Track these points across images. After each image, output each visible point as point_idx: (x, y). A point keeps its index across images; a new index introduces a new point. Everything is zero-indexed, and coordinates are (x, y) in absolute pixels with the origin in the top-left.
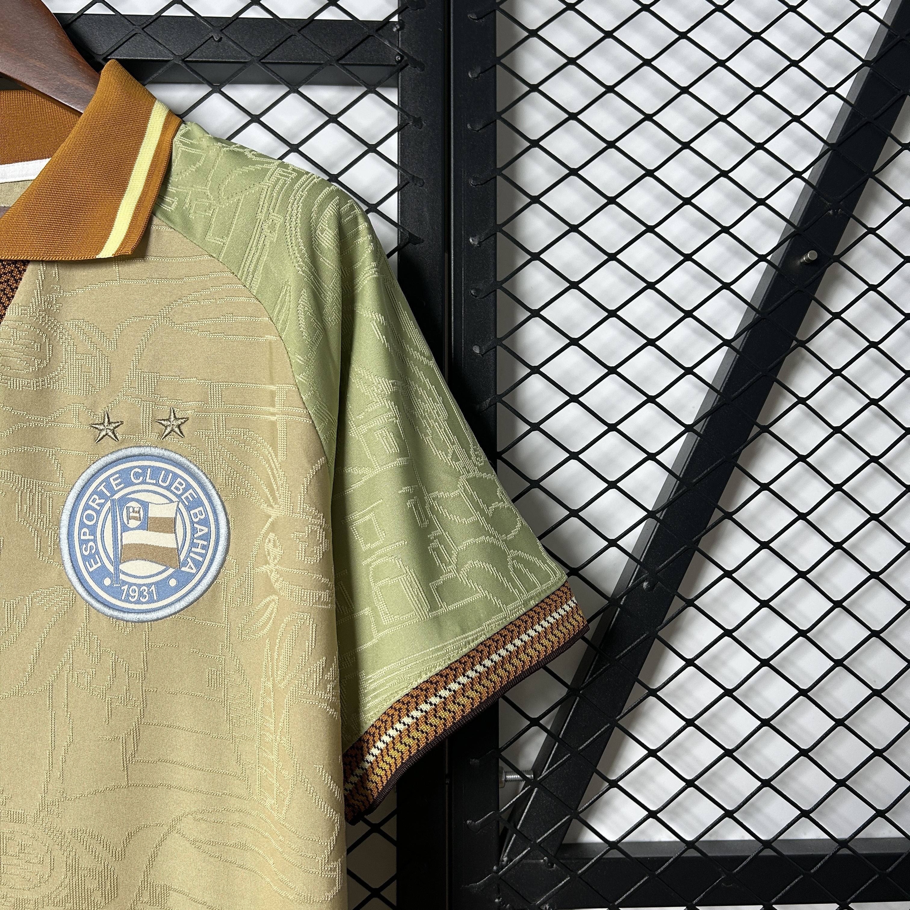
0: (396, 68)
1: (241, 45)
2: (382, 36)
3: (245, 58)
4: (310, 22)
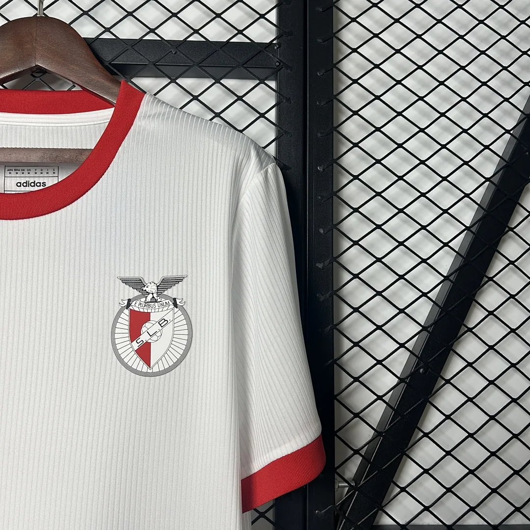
0: (276, 70)
1: (187, 56)
2: (268, 52)
3: (190, 63)
4: (227, 43)
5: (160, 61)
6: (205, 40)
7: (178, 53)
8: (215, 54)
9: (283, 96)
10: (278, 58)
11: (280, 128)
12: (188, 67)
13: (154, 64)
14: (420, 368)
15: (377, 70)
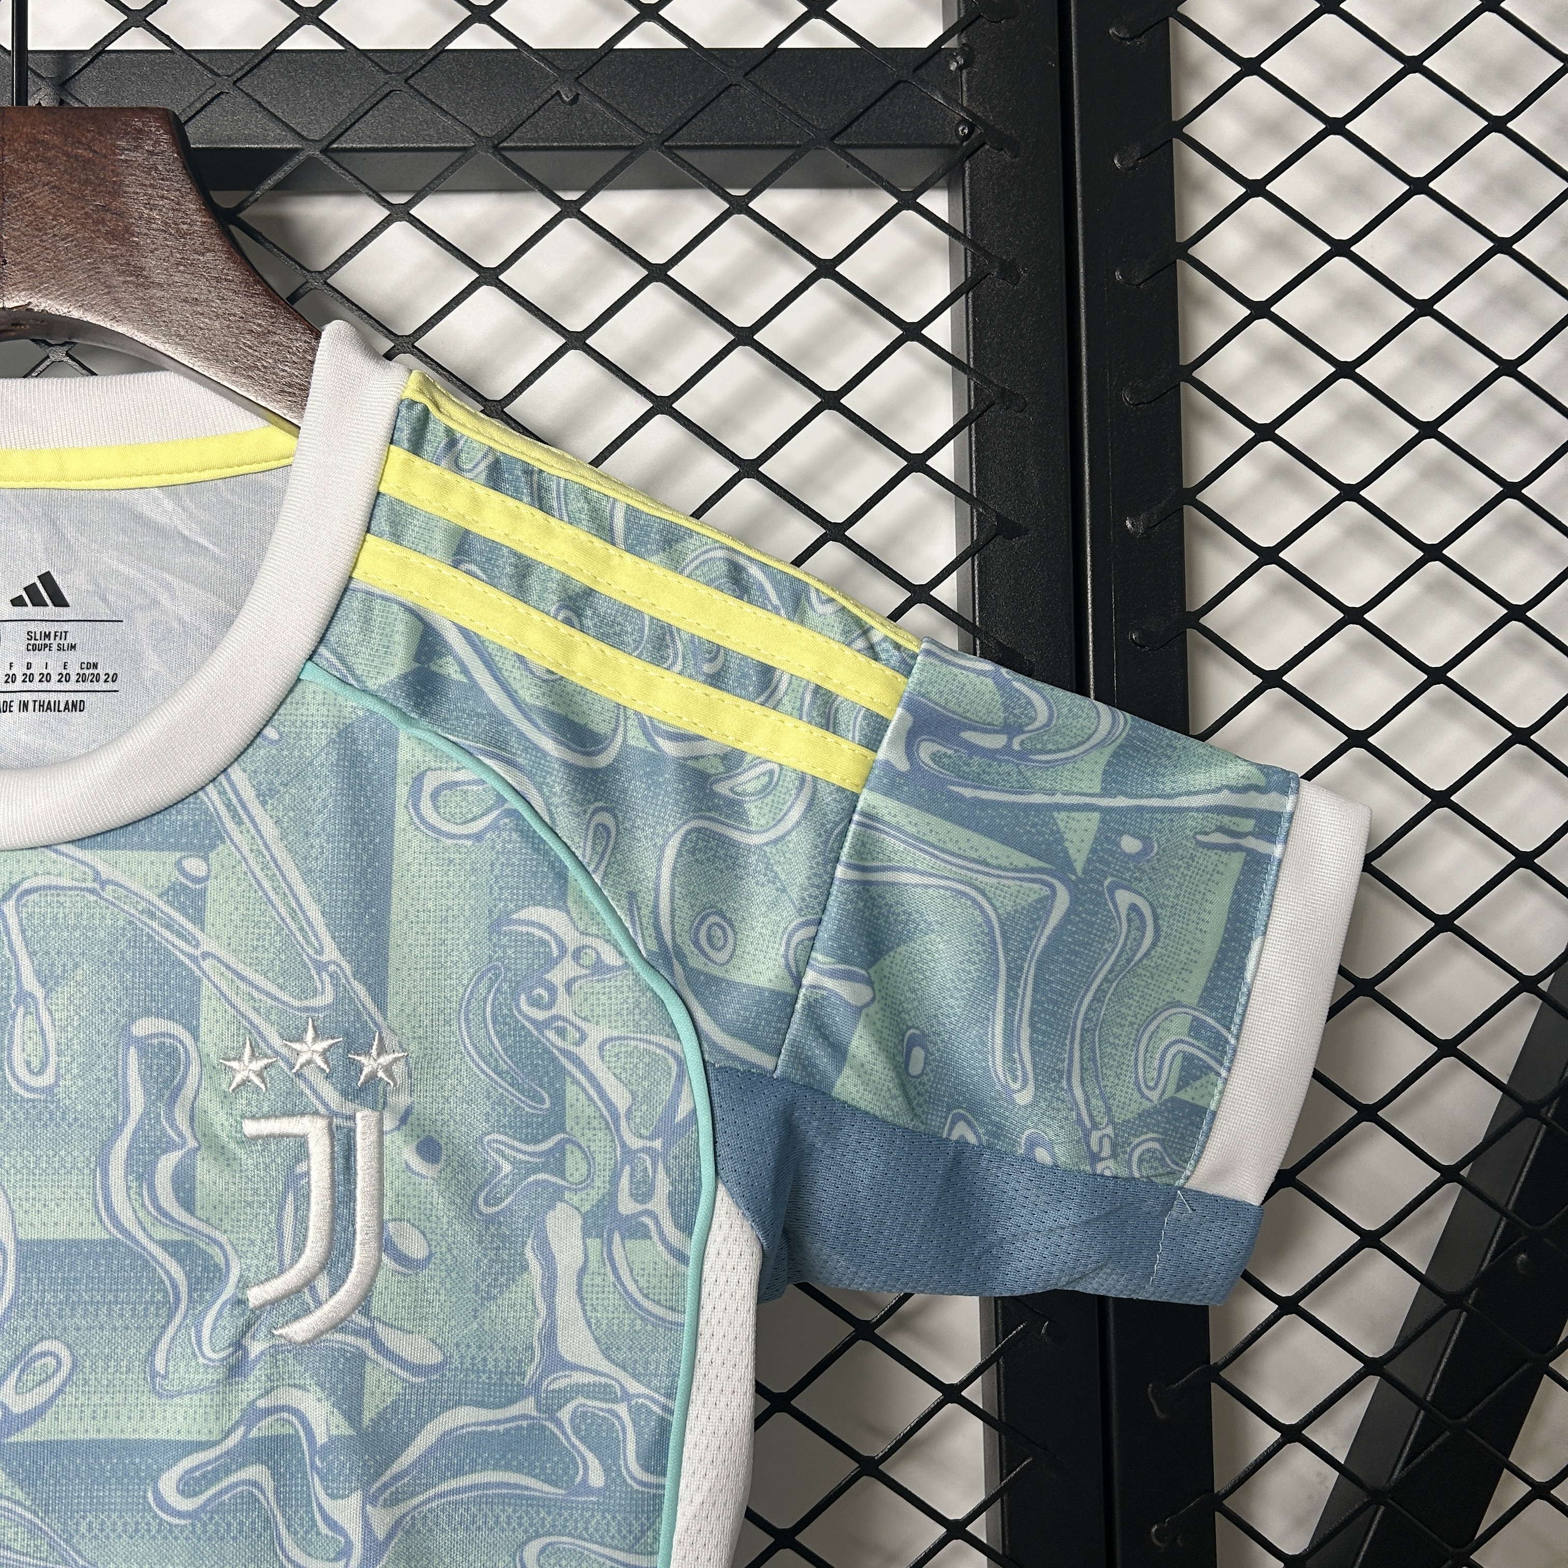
0: (959, 153)
1: (621, 109)
2: (928, 83)
3: (632, 140)
4: (769, 55)
5: (516, 134)
6: (685, 47)
7: (584, 98)
8: (724, 101)
9: (988, 255)
10: (963, 109)
11: (979, 376)
12: (623, 154)
13: (496, 148)
14: (1518, 1254)
15: (1334, 141)
